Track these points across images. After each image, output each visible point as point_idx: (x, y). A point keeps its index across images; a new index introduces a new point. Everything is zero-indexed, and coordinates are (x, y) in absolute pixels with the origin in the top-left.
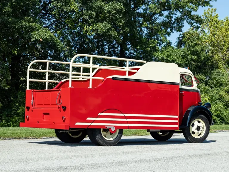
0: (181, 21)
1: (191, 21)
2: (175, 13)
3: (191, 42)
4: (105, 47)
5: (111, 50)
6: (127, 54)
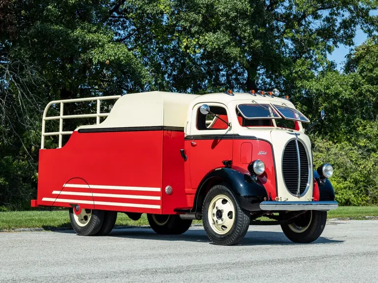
0: (351, 26)
1: (369, 26)
2: (341, 12)
3: (367, 62)
4: (221, 72)
5: (232, 78)
6: (260, 85)
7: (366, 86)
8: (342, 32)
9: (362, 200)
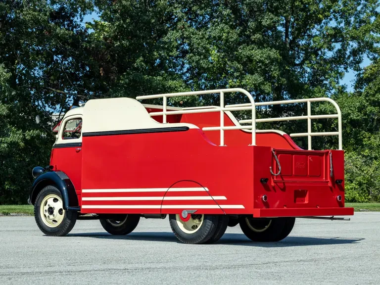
0: (359, 54)
1: (374, 54)
7: (369, 108)
8: (352, 58)
9: (365, 198)
